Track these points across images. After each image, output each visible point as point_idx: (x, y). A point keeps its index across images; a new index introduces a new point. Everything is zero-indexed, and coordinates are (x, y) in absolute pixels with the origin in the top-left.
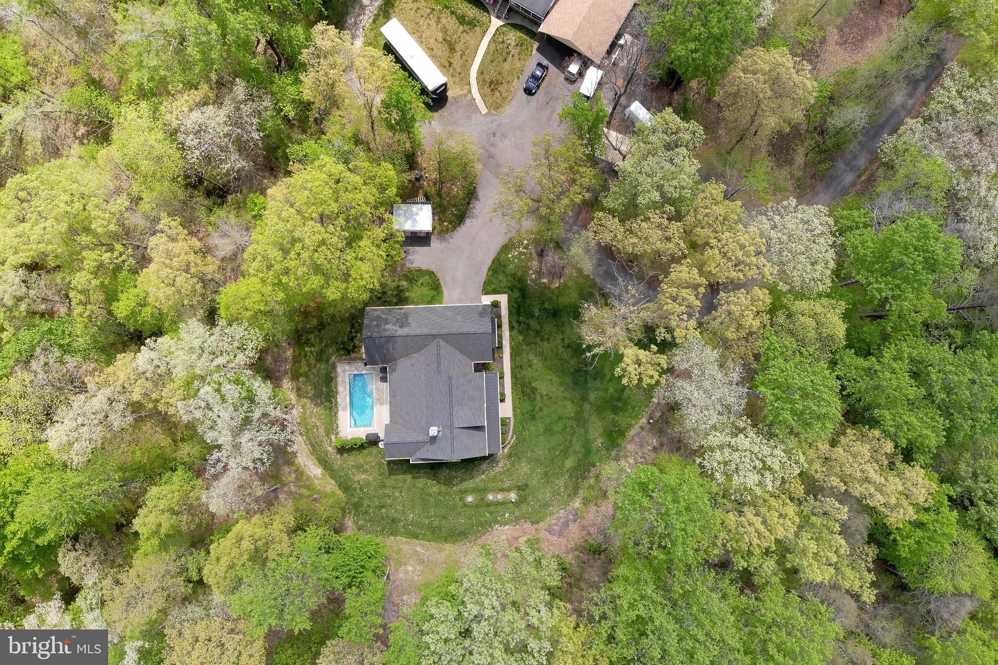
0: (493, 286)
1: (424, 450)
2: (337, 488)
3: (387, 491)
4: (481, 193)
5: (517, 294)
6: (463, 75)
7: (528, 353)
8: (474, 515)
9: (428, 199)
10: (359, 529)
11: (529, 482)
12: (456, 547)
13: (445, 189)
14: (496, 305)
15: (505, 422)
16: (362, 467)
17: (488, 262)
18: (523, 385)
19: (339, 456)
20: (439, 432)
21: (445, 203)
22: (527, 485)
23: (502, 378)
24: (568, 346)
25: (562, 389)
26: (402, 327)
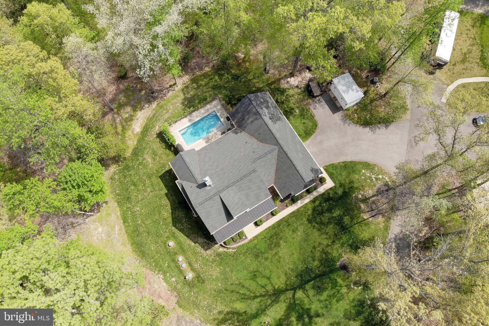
0: (334, 172)
1: (190, 184)
2: (133, 148)
3: (147, 182)
4: (392, 127)
5: (340, 191)
6: (454, 76)
7: (302, 224)
8: (161, 254)
9: (365, 93)
10: (111, 178)
11: (207, 282)
12: (132, 254)
13: (378, 103)
14: (322, 181)
15: (241, 235)
16: (156, 155)
17: (349, 159)
18: (276, 234)
19: (155, 136)
20: (210, 186)
21: (369, 107)
22: (203, 282)
23: (273, 214)
24: (326, 253)
25: (291, 267)
26: (270, 118)
